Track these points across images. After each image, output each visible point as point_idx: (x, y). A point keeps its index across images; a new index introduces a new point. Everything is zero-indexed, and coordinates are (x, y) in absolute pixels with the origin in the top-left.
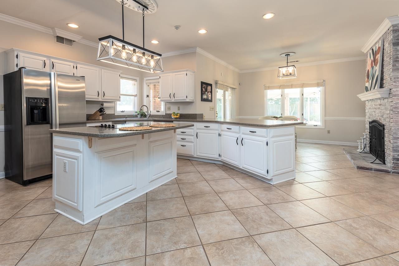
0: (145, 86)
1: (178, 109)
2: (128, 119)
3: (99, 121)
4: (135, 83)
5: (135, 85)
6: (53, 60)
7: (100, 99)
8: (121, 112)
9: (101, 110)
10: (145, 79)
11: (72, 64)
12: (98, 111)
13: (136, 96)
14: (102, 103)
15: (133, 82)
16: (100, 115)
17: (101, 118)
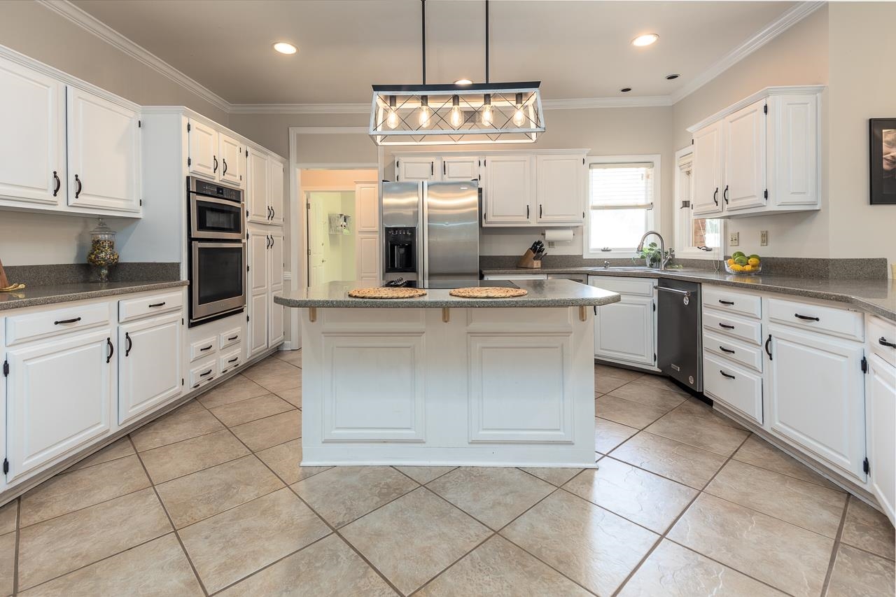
0: (679, 175)
1: (763, 242)
2: (611, 269)
3: (532, 270)
4: (650, 171)
5: (648, 177)
6: (445, 159)
7: (533, 222)
8: (603, 251)
9: (537, 248)
10: (678, 154)
11: (476, 159)
12: (531, 249)
13: (650, 206)
14: (541, 230)
15: (643, 170)
16: (535, 259)
17: (537, 264)
